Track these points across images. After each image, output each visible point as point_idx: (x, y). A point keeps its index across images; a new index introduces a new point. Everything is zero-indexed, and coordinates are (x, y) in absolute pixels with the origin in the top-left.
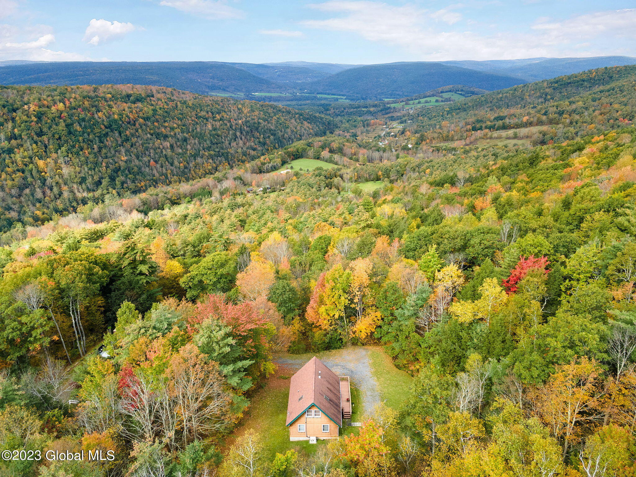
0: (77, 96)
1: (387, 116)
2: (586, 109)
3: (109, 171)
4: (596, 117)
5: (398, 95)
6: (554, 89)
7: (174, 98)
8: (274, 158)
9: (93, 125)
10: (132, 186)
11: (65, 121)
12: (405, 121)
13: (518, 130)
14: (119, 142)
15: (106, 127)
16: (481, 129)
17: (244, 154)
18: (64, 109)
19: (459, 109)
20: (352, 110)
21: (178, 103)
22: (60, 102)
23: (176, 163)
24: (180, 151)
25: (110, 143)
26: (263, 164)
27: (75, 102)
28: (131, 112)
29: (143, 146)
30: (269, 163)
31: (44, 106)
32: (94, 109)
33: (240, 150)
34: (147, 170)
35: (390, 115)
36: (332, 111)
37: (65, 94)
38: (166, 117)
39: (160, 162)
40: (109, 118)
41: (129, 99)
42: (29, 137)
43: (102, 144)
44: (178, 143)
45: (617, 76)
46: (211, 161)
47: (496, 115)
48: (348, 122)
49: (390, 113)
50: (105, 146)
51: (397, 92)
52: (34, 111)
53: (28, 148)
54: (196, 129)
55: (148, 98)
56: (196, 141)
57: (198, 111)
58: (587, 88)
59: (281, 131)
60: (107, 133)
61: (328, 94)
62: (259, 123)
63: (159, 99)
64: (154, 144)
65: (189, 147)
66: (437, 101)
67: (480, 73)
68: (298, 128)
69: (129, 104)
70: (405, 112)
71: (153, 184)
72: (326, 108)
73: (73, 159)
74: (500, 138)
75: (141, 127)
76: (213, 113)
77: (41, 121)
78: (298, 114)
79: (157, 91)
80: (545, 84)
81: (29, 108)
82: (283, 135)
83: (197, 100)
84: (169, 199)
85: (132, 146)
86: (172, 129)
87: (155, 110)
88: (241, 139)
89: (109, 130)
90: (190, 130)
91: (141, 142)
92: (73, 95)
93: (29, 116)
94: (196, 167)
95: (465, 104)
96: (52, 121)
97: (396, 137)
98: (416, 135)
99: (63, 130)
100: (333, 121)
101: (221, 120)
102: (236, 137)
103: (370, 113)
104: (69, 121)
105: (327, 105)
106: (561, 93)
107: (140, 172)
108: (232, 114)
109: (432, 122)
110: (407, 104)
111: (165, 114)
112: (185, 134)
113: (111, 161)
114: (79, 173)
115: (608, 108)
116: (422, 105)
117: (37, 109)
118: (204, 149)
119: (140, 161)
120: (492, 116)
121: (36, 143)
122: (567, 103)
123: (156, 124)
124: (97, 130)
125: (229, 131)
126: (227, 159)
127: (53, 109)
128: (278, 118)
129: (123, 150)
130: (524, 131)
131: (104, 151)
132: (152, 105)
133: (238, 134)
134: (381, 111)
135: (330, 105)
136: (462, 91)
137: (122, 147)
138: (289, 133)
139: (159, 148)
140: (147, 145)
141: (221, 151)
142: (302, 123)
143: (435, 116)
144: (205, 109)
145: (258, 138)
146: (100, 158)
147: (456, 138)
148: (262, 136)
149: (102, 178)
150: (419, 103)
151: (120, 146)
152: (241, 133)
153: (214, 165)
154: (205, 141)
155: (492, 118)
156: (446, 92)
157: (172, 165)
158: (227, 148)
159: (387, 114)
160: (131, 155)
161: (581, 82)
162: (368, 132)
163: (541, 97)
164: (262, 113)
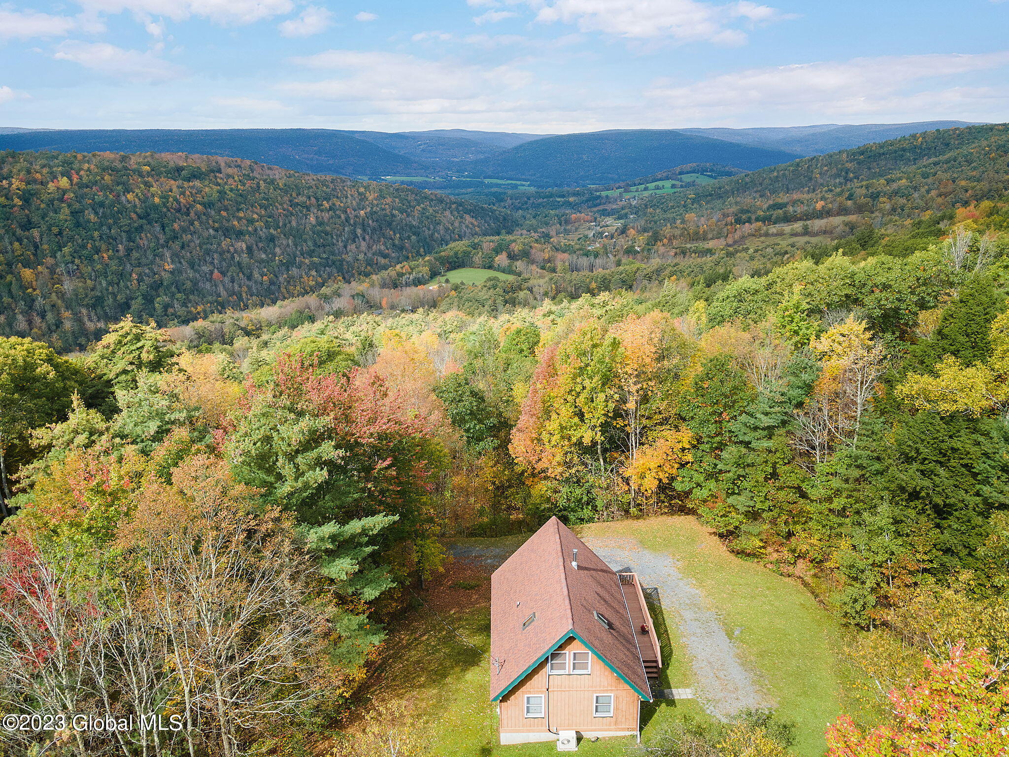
0: (92, 167)
1: (595, 209)
2: (915, 188)
3: (143, 287)
4: (933, 199)
5: (612, 179)
6: (859, 163)
7: (255, 174)
8: (418, 266)
9: (119, 212)
10: (181, 311)
11: (69, 206)
12: (626, 216)
13: (808, 222)
14: (162, 241)
15: (140, 217)
16: (749, 221)
17: (369, 263)
18: (69, 187)
19: (711, 195)
20: (540, 200)
21: (261, 182)
22: (63, 175)
23: (256, 275)
24: (264, 256)
25: (146, 243)
26: (401, 275)
27: (88, 176)
28: (183, 193)
29: (201, 248)
30: (410, 274)
31: (35, 181)
32: (120, 188)
33: (361, 257)
34: (208, 285)
35: (601, 208)
36: (509, 201)
37: (72, 163)
38: (241, 203)
39: (229, 274)
40: (144, 202)
41: (180, 175)
42: (7, 232)
43: (132, 244)
44: (261, 245)
45: (957, 142)
46: (314, 273)
47: (771, 202)
48: (534, 217)
49: (600, 204)
50: (138, 247)
51: (610, 176)
52: (18, 189)
53: (6, 248)
54: (290, 223)
55: (212, 174)
56: (290, 241)
57: (294, 195)
58: (910, 160)
59: (429, 229)
60: (141, 227)
61: (502, 178)
62: (393, 216)
63: (229, 176)
64: (219, 244)
65: (278, 250)
66: (673, 186)
67: (738, 145)
68: (456, 224)
69: (180, 182)
70: (623, 203)
71: (218, 310)
72: (500, 198)
73: (82, 266)
74: (781, 234)
75: (199, 218)
76: (317, 199)
77: (30, 205)
78: (455, 203)
79: (226, 163)
80: (845, 156)
81: (10, 184)
82: (433, 235)
83: (292, 179)
84: (242, 329)
85: (183, 247)
86: (251, 221)
87: (222, 193)
88: (364, 239)
89: (144, 221)
90: (281, 224)
91: (198, 242)
92: (86, 166)
93: (9, 196)
94: (289, 282)
95: (720, 188)
96: (48, 205)
97: (612, 238)
98: (646, 234)
99: (66, 221)
100: (512, 215)
101: (331, 209)
102: (356, 236)
103: (569, 205)
104: (77, 206)
105: (501, 194)
106: (869, 169)
107: (195, 289)
108: (349, 201)
109: (669, 215)
110: (626, 191)
111: (239, 199)
112: (272, 231)
113: (147, 271)
114: (92, 290)
115: (950, 187)
116: (651, 192)
117: (23, 186)
118: (302, 254)
119: (196, 271)
120: (763, 204)
121: (19, 240)
122: (882, 181)
123: (224, 213)
124: (124, 221)
125: (344, 226)
126: (340, 270)
127: (51, 186)
128: (423, 209)
129: (168, 254)
130: (817, 224)
131: (135, 254)
132: (218, 184)
133: (359, 231)
134: (587, 201)
135: (505, 193)
136: (712, 171)
137: (165, 249)
138: (442, 232)
139: (228, 251)
140: (209, 246)
141: (331, 257)
142: (462, 218)
143: (673, 207)
144: (305, 192)
145: (391, 239)
146: (128, 266)
147: (710, 236)
148: (398, 235)
149: (132, 299)
150: (646, 189)
151: (163, 247)
152: (364, 230)
153: (320, 280)
154: (305, 241)
155: (765, 206)
156: (688, 173)
157: (249, 278)
158: (340, 254)
159: (596, 206)
160: (180, 262)
161: (901, 153)
162: (567, 232)
163: (839, 176)
164: (397, 200)
